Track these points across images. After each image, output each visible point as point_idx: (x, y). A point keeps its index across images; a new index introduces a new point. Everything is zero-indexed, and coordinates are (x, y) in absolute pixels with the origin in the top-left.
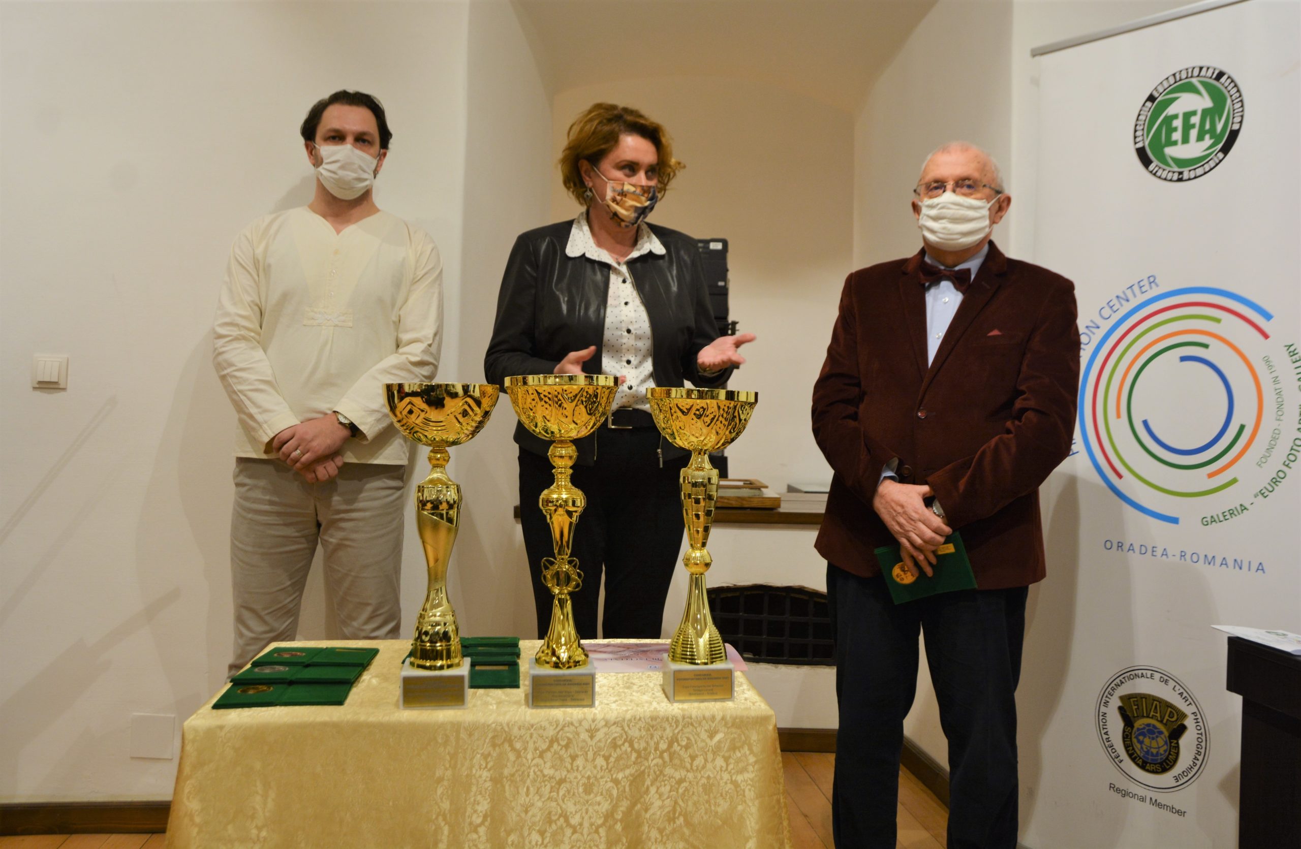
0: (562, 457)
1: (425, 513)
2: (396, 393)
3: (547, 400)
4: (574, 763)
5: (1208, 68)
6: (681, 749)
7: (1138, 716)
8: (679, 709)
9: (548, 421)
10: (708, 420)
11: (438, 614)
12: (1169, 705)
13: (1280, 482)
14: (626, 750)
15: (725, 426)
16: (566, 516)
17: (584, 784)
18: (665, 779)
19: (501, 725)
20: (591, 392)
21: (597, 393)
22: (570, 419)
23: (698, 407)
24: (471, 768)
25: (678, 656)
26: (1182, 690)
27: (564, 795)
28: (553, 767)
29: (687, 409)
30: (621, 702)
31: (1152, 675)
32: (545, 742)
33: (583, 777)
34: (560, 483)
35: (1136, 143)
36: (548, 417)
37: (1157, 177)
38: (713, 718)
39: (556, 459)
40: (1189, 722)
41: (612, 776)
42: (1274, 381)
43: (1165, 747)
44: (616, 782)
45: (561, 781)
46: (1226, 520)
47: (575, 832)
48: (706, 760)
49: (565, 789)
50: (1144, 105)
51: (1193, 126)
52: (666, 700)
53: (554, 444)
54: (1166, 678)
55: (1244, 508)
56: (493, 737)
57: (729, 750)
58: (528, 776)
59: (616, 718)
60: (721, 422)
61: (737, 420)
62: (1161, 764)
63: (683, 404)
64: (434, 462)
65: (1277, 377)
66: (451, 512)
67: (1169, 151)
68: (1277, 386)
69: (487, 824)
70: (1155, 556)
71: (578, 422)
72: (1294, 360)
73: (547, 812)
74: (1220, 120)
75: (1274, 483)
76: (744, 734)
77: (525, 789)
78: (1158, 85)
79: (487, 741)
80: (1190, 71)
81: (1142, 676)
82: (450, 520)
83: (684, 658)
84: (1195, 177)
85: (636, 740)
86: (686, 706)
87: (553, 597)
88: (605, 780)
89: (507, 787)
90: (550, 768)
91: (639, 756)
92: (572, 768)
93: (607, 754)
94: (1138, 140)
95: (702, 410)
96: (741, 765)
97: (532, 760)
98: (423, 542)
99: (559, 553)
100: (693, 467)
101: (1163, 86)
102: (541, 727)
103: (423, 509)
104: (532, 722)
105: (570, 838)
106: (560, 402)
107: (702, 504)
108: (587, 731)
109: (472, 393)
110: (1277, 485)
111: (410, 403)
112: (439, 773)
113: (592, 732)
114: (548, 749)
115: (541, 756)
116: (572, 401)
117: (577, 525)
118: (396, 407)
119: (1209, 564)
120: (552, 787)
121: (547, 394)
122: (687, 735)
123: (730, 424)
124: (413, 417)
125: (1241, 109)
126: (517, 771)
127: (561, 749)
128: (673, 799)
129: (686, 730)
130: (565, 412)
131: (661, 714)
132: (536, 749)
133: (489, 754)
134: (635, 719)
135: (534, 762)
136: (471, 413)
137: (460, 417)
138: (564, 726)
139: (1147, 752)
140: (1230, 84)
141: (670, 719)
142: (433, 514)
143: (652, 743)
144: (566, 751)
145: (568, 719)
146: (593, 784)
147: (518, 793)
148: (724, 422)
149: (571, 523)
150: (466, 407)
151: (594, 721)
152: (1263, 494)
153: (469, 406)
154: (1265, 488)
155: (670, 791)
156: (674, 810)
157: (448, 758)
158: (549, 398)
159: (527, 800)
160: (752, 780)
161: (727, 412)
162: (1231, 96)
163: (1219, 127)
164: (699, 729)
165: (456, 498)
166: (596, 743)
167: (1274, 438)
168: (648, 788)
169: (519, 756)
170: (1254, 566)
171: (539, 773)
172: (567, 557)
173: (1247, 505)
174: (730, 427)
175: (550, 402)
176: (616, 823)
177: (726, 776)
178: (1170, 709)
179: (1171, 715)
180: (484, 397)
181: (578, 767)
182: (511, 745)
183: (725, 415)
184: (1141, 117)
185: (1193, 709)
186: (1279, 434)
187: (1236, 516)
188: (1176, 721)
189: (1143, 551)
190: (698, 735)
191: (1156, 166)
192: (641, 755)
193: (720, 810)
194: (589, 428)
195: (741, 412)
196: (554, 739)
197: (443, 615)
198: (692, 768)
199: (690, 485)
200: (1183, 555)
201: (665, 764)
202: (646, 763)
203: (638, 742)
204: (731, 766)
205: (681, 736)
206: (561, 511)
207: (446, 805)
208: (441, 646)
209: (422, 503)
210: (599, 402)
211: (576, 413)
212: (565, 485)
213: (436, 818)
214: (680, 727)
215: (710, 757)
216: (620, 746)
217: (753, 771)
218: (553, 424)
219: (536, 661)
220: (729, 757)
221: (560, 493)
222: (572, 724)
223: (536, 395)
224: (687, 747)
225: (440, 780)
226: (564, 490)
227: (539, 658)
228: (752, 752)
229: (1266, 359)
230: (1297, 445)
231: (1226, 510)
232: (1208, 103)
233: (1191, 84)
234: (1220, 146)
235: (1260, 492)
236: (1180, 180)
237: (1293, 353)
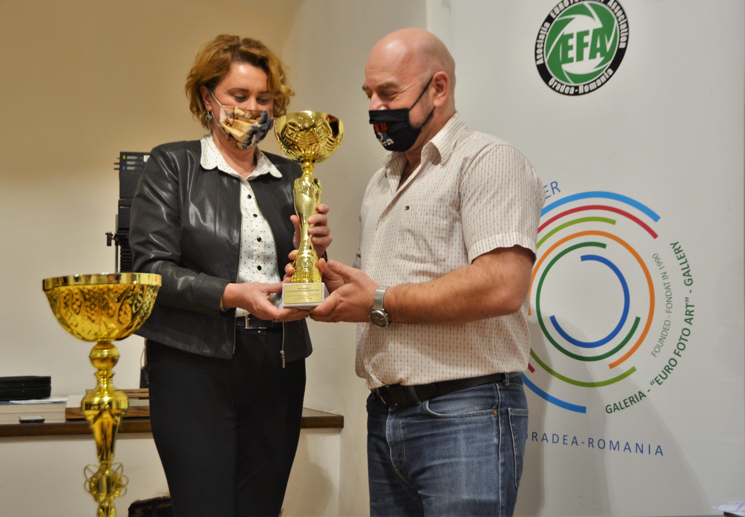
13: (672, 369)
35: (537, 60)
37: (556, 91)
42: (663, 277)
46: (627, 407)
50: (543, 26)
51: (586, 45)
55: (642, 395)
65: (666, 273)
67: (566, 67)
68: (666, 281)
70: (567, 444)
72: (679, 257)
74: (609, 40)
75: (667, 370)
78: (555, 7)
84: (590, 91)
94: (538, 57)
101: (559, 7)
110: (670, 373)
119: (614, 449)
125: (626, 30)
140: (616, 7)
152: (657, 382)
154: (660, 375)
162: (618, 18)
163: (608, 46)
167: (665, 329)
170: (653, 450)
173: (645, 392)
184: (540, 37)
186: (669, 325)
187: (635, 402)
189: (555, 440)
191: (556, 81)
200: (591, 442)
229: (655, 256)
230: (685, 334)
231: (627, 398)
232: (598, 24)
233: (583, 6)
234: (610, 63)
235: (655, 379)
236: (576, 94)
237: (678, 251)
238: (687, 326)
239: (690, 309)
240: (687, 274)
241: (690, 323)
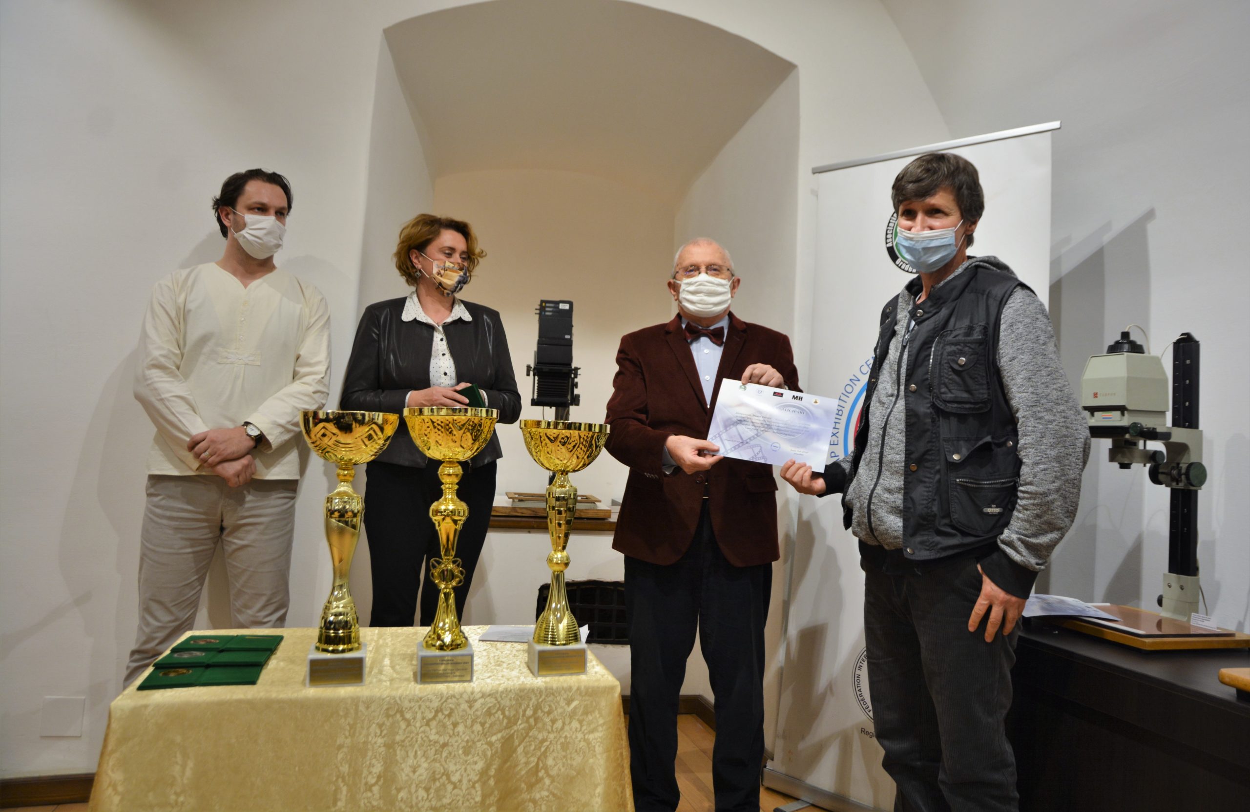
0: (449, 475)
1: (333, 520)
2: (311, 419)
3: (440, 427)
4: (456, 729)
6: (544, 715)
8: (542, 682)
9: (440, 445)
10: (570, 446)
11: (341, 606)
14: (499, 717)
15: (584, 452)
16: (452, 524)
17: (464, 747)
18: (530, 739)
19: (394, 698)
20: (476, 421)
21: (481, 423)
22: (458, 444)
23: (563, 436)
24: (367, 736)
25: (541, 638)
27: (447, 757)
28: (437, 733)
29: (554, 437)
30: (494, 677)
32: (431, 712)
33: (462, 741)
34: (447, 496)
35: (886, 243)
36: (440, 442)
38: (570, 689)
39: (445, 477)
41: (487, 739)
44: (490, 744)
45: (445, 745)
47: (455, 788)
48: (564, 723)
49: (447, 751)
52: (531, 675)
53: (444, 464)
56: (387, 709)
57: (582, 715)
58: (417, 741)
59: (491, 691)
60: (581, 449)
61: (594, 447)
63: (551, 434)
64: (343, 478)
66: (355, 520)
69: (380, 783)
71: (465, 446)
73: (431, 772)
76: (595, 701)
77: (413, 753)
79: (382, 712)
82: (355, 527)
83: (546, 641)
85: (507, 709)
86: (548, 679)
87: (439, 591)
88: (481, 743)
89: (398, 752)
90: (435, 735)
91: (509, 722)
93: (483, 721)
94: (888, 241)
95: (566, 438)
96: (592, 726)
97: (420, 728)
98: (330, 545)
99: (445, 555)
100: (557, 484)
102: (428, 699)
103: (331, 517)
104: (420, 695)
105: (451, 793)
106: (450, 430)
107: (564, 515)
108: (467, 702)
109: (376, 421)
111: (324, 427)
112: (340, 741)
113: (471, 702)
114: (434, 718)
115: (427, 724)
116: (461, 429)
117: (461, 531)
118: (310, 431)
120: (436, 751)
121: (440, 423)
122: (549, 703)
123: (588, 450)
124: (326, 439)
126: (407, 737)
127: (445, 718)
128: (537, 756)
129: (548, 699)
130: (454, 438)
131: (528, 686)
132: (423, 718)
133: (383, 724)
134: (506, 691)
135: (422, 729)
136: (375, 437)
137: (366, 441)
138: (447, 698)
141: (535, 691)
142: (339, 521)
143: (521, 711)
144: (449, 719)
145: (450, 692)
146: (471, 747)
147: (408, 756)
148: (583, 448)
149: (456, 530)
150: (371, 432)
151: (472, 693)
153: (374, 431)
155: (534, 750)
156: (537, 764)
157: (348, 727)
158: (442, 427)
159: (415, 762)
160: (601, 738)
161: (586, 441)
164: (558, 698)
166: (474, 712)
168: (516, 749)
171: (425, 739)
172: (451, 558)
174: (588, 453)
175: (442, 430)
176: (489, 779)
177: (580, 736)
180: (387, 424)
181: (458, 732)
182: (402, 716)
183: (584, 443)
184: (890, 224)
190: (558, 702)
191: (901, 261)
192: (512, 722)
193: (574, 763)
194: (473, 451)
195: (597, 441)
196: (439, 709)
197: (344, 607)
198: (552, 730)
199: (554, 499)
201: (530, 728)
202: (515, 728)
203: (509, 710)
204: (584, 728)
205: (544, 705)
206: (448, 520)
207: (345, 769)
208: (342, 633)
209: (331, 512)
210: (482, 430)
211: (463, 439)
212: (452, 498)
213: (337, 780)
214: (543, 697)
215: (567, 720)
216: (494, 714)
217: (601, 731)
218: (444, 448)
219: (424, 644)
220: (583, 720)
221: (447, 505)
222: (453, 696)
223: (430, 423)
224: (549, 713)
225: (340, 747)
226: (451, 502)
227: (427, 642)
228: (601, 716)
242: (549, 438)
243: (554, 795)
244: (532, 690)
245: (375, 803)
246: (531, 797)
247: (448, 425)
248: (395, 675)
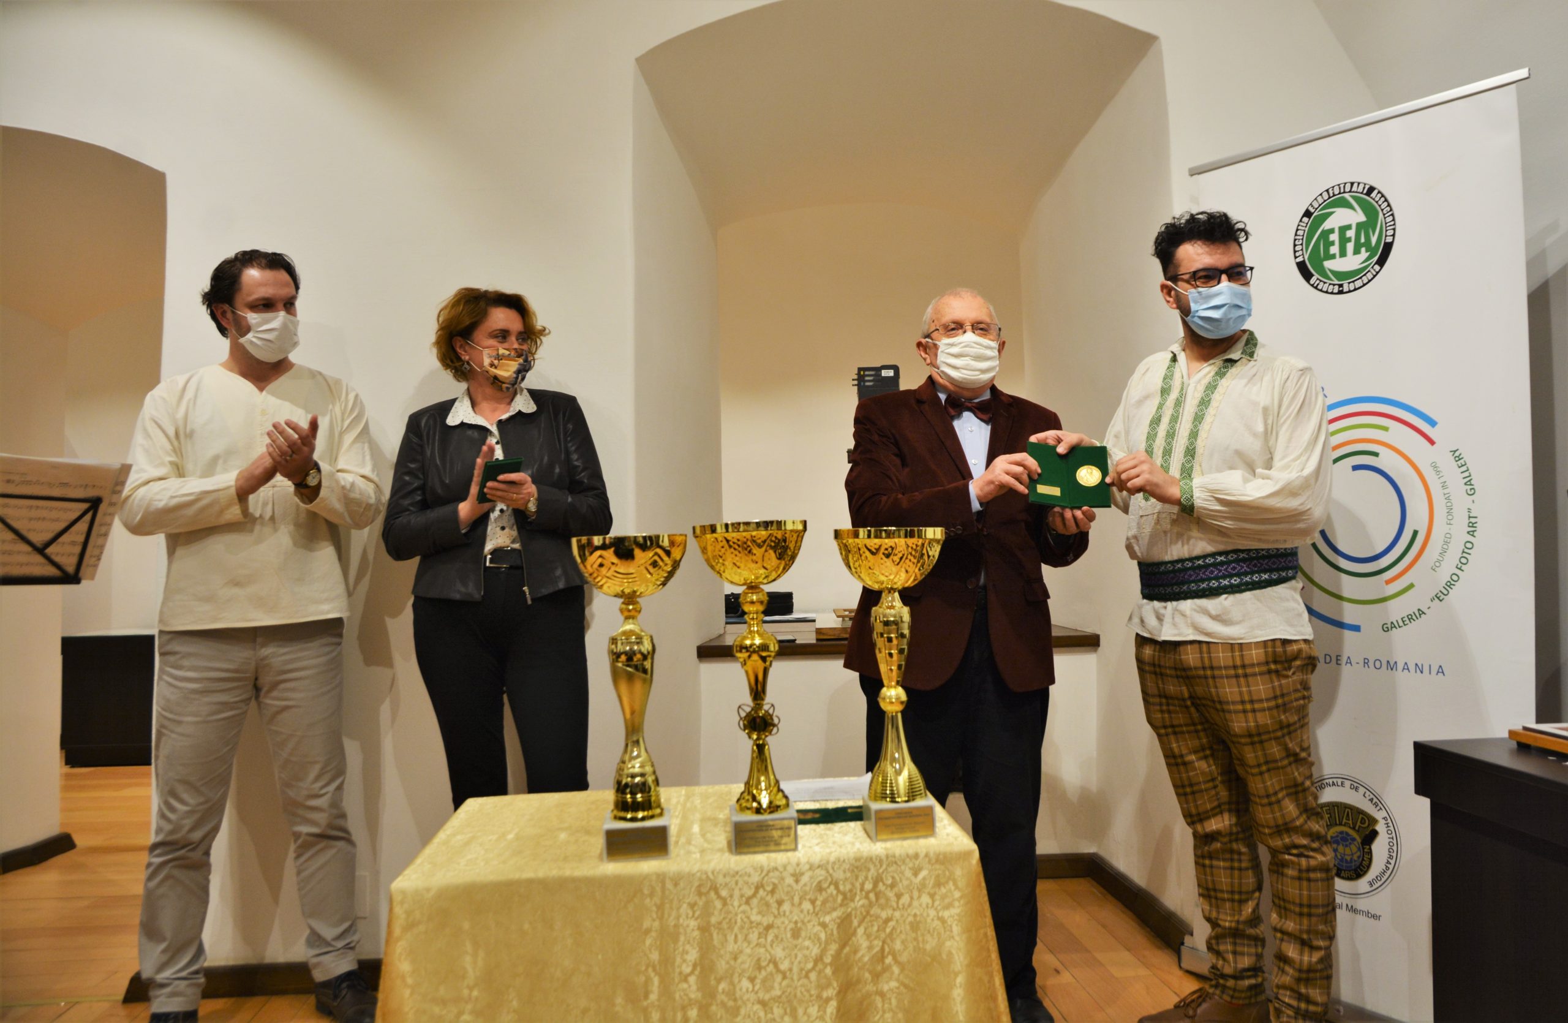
0: (752, 602)
1: (620, 665)
2: (585, 546)
3: (737, 547)
4: (781, 908)
5: (1359, 184)
6: (886, 889)
7: (1331, 825)
8: (882, 848)
9: (739, 567)
10: (897, 559)
11: (637, 765)
12: (1360, 812)
13: (1454, 585)
14: (832, 893)
15: (914, 563)
16: (760, 662)
17: (792, 929)
18: (872, 918)
19: (706, 873)
20: (779, 536)
21: (786, 538)
22: (760, 565)
23: (886, 547)
24: (678, 918)
25: (878, 795)
26: (1372, 796)
27: (772, 941)
28: (759, 913)
29: (875, 549)
30: (823, 844)
31: (1342, 783)
32: (750, 889)
33: (790, 922)
34: (752, 629)
35: (1296, 257)
36: (738, 564)
37: (1319, 290)
38: (916, 856)
39: (747, 605)
40: (1380, 827)
41: (819, 919)
42: (1442, 487)
43: (1359, 853)
44: (824, 925)
45: (769, 927)
46: (1406, 625)
47: (785, 978)
48: (912, 898)
49: (773, 935)
50: (1301, 221)
51: (1349, 240)
52: (868, 840)
54: (1355, 785)
55: (1421, 612)
56: (699, 886)
57: (933, 887)
58: (736, 923)
59: (821, 861)
60: (910, 560)
61: (926, 557)
62: (1355, 870)
63: (872, 544)
64: (626, 614)
65: (1446, 482)
66: (645, 663)
67: (1328, 264)
68: (1446, 491)
69: (697, 972)
70: (1340, 665)
72: (1460, 465)
73: (755, 959)
74: (1374, 234)
75: (1449, 586)
76: (948, 870)
77: (733, 937)
78: (1313, 201)
79: (693, 889)
80: (1342, 186)
81: (1333, 784)
82: (645, 671)
83: (884, 797)
84: (1355, 289)
85: (841, 882)
86: (889, 845)
88: (812, 923)
89: (715, 936)
90: (757, 914)
91: (845, 898)
92: (779, 914)
93: (813, 898)
94: (1297, 254)
95: (890, 549)
96: (947, 901)
97: (739, 906)
98: (619, 695)
99: (755, 699)
100: (884, 606)
101: (1317, 202)
102: (746, 873)
103: (617, 661)
104: (736, 869)
105: (780, 984)
106: (749, 549)
107: (895, 642)
108: (793, 875)
109: (660, 544)
110: (1451, 588)
111: (600, 556)
112: (646, 924)
113: (797, 877)
114: (754, 895)
115: (747, 902)
116: (761, 547)
118: (586, 559)
119: (1392, 669)
120: (760, 934)
121: (736, 541)
122: (891, 874)
123: (918, 562)
124: (604, 570)
125: (1392, 223)
126: (724, 918)
127: (767, 895)
128: (882, 940)
129: (890, 869)
130: (754, 558)
131: (865, 854)
132: (742, 896)
133: (696, 904)
134: (839, 861)
135: (741, 909)
136: (661, 563)
137: (650, 568)
138: (769, 872)
139: (1342, 860)
140: (1380, 198)
141: (874, 860)
142: (628, 666)
143: (858, 885)
144: (772, 896)
146: (799, 930)
147: (726, 940)
148: (912, 559)
150: (656, 558)
151: (798, 865)
152: (1438, 598)
153: (659, 556)
154: (1441, 591)
155: (878, 930)
156: (882, 949)
157: (654, 909)
158: (739, 546)
159: (736, 947)
160: (958, 915)
161: (915, 550)
162: (1382, 210)
163: (1374, 240)
164: (903, 868)
165: (650, 648)
166: (802, 888)
167: (1446, 542)
168: (855, 930)
169: (725, 904)
170: (1434, 670)
171: (745, 920)
173: (1425, 610)
174: (919, 565)
175: (740, 549)
176: (825, 967)
177: (932, 913)
178: (1361, 816)
179: (1363, 821)
180: (674, 546)
181: (784, 912)
182: (717, 893)
183: (913, 553)
184: (1299, 233)
185: (1383, 814)
186: (1450, 538)
187: (1414, 621)
188: (1369, 825)
189: (1328, 660)
190: (902, 873)
191: (1318, 279)
192: (848, 897)
193: (928, 947)
194: (779, 572)
195: (929, 549)
196: (760, 885)
197: (642, 766)
198: (898, 907)
199: (882, 624)
200: (1366, 662)
201: (871, 905)
202: (852, 905)
203: (844, 884)
204: (937, 903)
205: (886, 876)
206: (755, 657)
207: (655, 956)
208: (642, 797)
209: (616, 656)
210: (787, 546)
211: (765, 559)
212: (758, 631)
213: (646, 970)
214: (884, 867)
215: (916, 894)
216: (825, 890)
217: (959, 907)
218: (744, 570)
219: (737, 807)
220: (935, 894)
221: (753, 639)
222: (776, 869)
223: (725, 542)
224: (892, 886)
225: (648, 931)
226: (756, 635)
227: (741, 805)
228: (957, 887)
229: (1433, 465)
230: (1468, 548)
231: (1405, 615)
232: (1361, 217)
233: (1344, 199)
234: (1376, 258)
235: (1436, 596)
236: (1341, 292)
237: (1458, 458)
238: (1470, 538)
239: (1473, 520)
240: (1468, 483)
241: (1473, 535)
242: (870, 550)
243: (906, 986)
244: (870, 859)
245: (693, 996)
246: (877, 989)
247: (745, 543)
248: (706, 845)
